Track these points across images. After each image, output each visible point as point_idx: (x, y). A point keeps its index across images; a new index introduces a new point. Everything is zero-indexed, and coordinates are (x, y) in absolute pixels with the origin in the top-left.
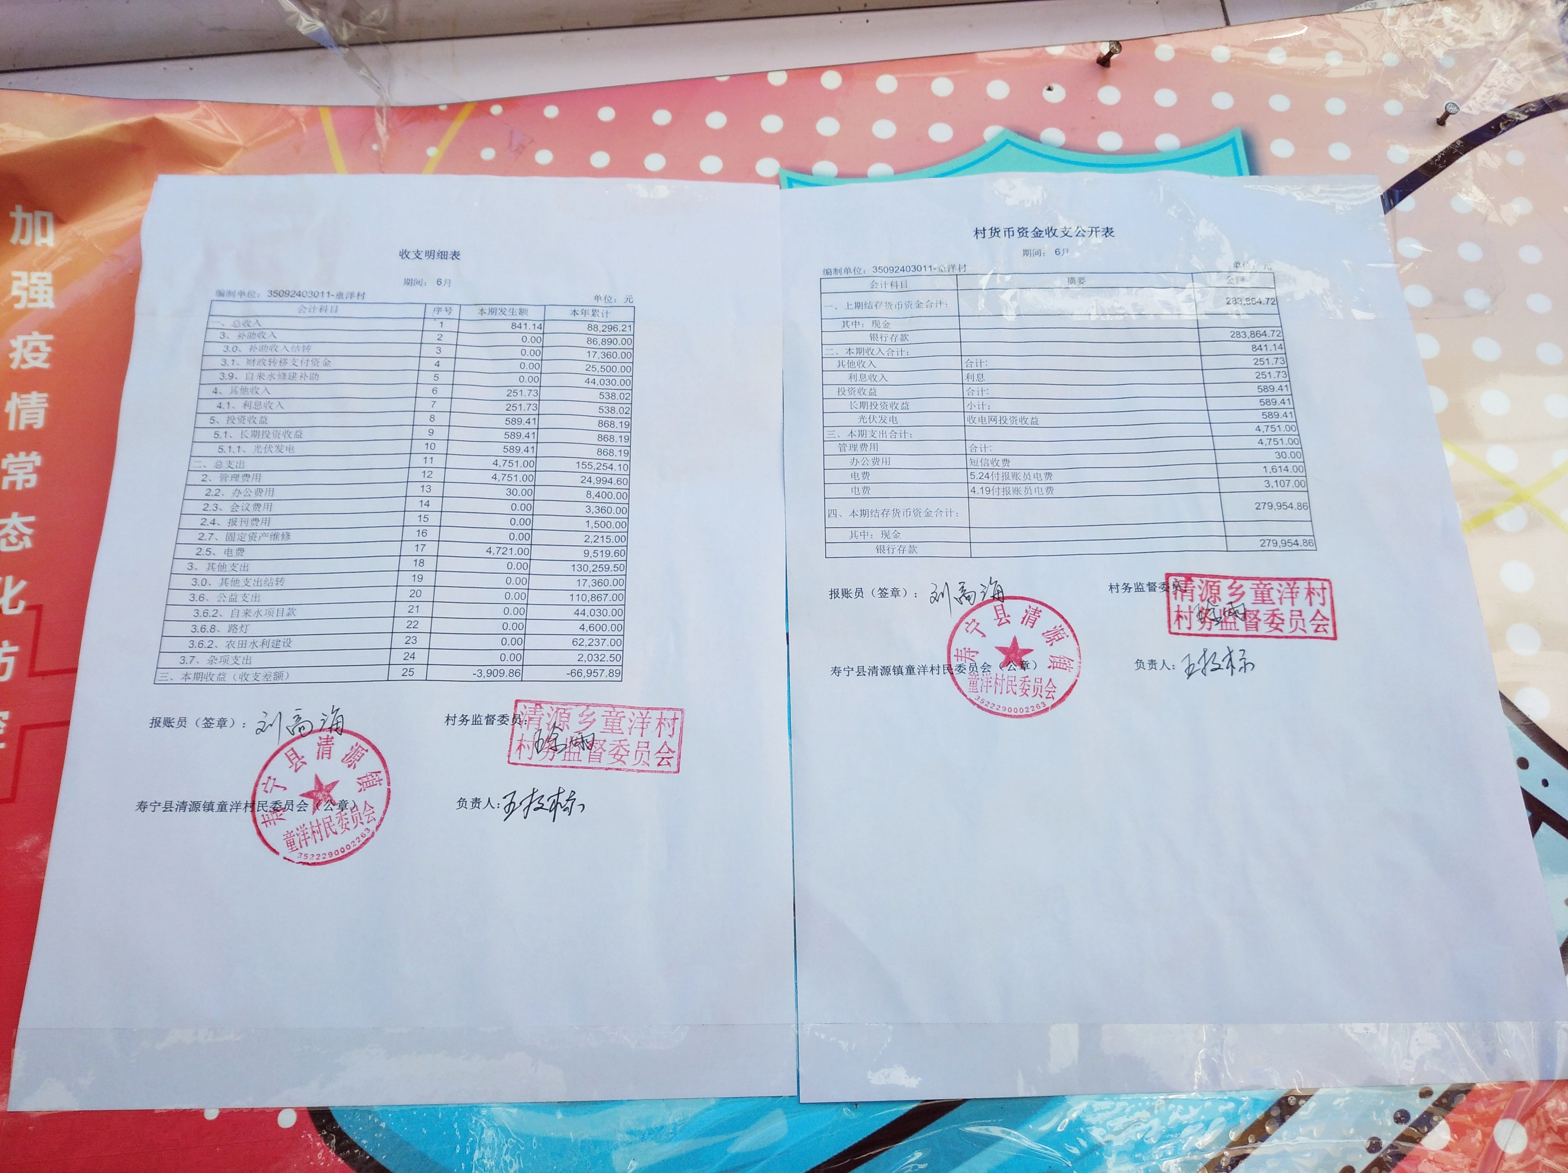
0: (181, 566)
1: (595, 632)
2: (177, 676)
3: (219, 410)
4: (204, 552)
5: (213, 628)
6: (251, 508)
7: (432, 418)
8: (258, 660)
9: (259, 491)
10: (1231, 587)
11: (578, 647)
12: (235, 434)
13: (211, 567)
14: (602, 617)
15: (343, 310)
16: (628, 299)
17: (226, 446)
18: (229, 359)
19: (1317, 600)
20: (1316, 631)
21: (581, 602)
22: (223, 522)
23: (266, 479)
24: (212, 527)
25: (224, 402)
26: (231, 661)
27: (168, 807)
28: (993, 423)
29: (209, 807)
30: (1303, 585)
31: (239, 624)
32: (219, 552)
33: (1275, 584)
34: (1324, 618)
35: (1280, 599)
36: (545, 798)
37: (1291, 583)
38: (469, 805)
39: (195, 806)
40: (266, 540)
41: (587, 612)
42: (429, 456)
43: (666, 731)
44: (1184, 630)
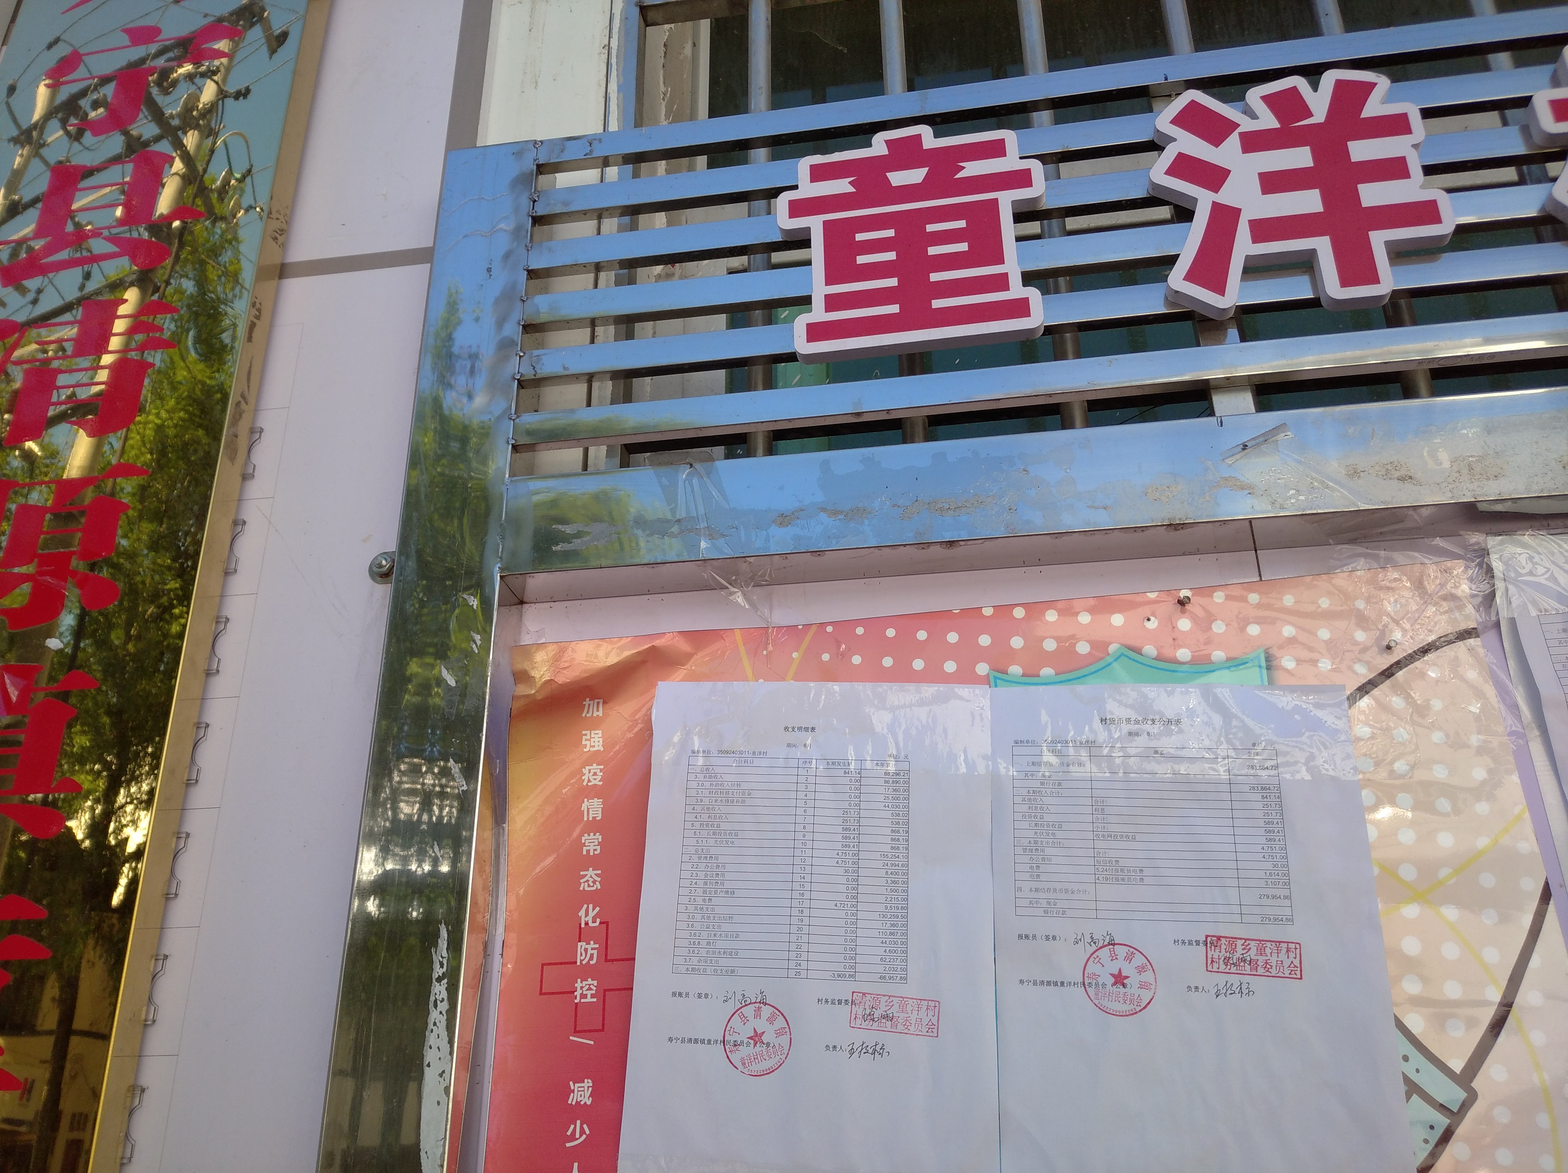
0: (682, 908)
1: (892, 954)
2: (683, 969)
3: (695, 820)
4: (692, 900)
5: (699, 943)
6: (714, 876)
7: (804, 827)
8: (722, 962)
9: (718, 867)
10: (1243, 945)
11: (883, 963)
12: (704, 833)
13: (696, 909)
14: (895, 946)
15: (757, 762)
16: (906, 757)
17: (700, 840)
18: (700, 791)
19: (1292, 955)
20: (1290, 974)
21: (884, 936)
22: (701, 883)
23: (721, 860)
24: (695, 886)
25: (698, 815)
26: (709, 962)
27: (683, 1041)
28: (1110, 839)
29: (703, 1041)
30: (1284, 945)
31: (712, 941)
32: (699, 900)
33: (1268, 944)
34: (1295, 966)
35: (1271, 953)
36: (869, 1047)
37: (1278, 944)
38: (831, 1049)
39: (696, 1041)
40: (723, 894)
41: (888, 943)
42: (804, 850)
43: (931, 1013)
44: (1215, 969)
